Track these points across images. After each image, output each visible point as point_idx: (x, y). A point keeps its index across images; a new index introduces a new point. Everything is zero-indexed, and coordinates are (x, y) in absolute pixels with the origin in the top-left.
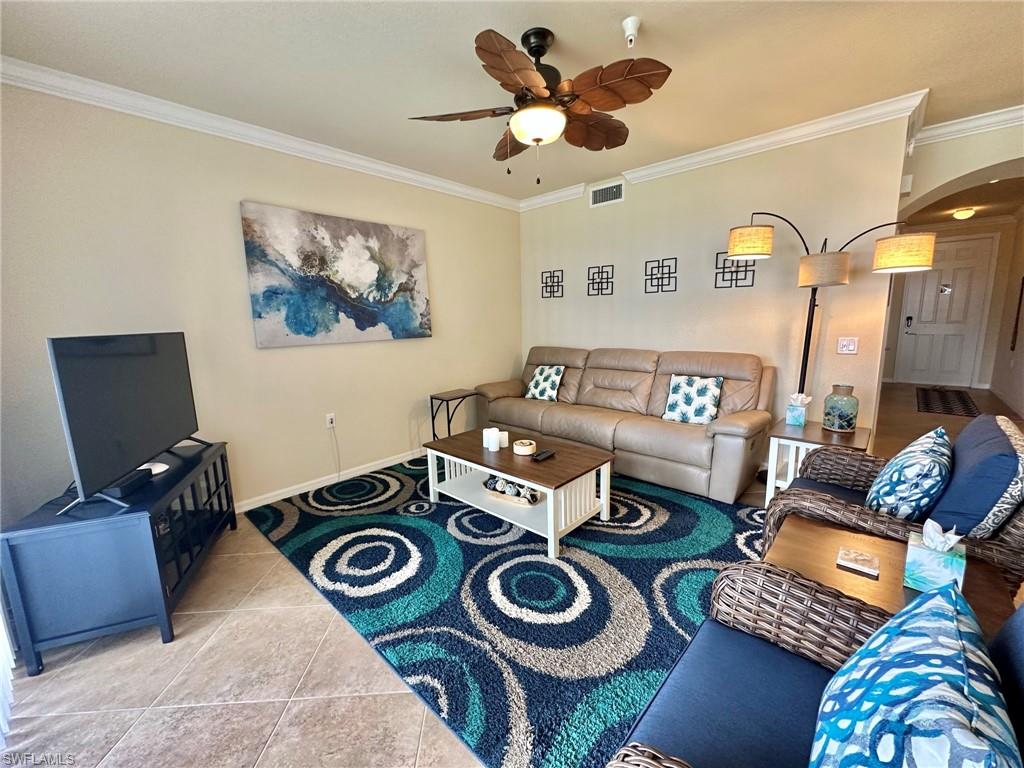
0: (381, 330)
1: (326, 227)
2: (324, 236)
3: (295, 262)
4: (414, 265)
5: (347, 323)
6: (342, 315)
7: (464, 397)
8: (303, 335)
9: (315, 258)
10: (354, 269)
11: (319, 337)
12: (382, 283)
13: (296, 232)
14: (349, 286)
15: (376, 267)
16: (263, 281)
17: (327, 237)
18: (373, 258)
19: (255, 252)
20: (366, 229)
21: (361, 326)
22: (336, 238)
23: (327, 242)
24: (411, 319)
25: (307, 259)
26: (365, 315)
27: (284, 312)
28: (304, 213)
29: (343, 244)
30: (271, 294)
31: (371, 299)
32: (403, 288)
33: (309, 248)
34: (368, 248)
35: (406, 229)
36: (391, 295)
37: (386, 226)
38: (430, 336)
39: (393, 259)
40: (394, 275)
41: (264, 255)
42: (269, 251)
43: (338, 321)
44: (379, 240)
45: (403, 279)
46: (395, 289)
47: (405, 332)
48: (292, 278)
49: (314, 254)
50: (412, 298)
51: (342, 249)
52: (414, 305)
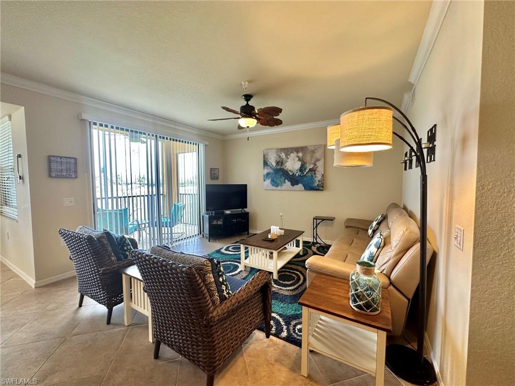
0: (300, 186)
1: (284, 153)
2: (283, 155)
3: (274, 164)
4: (318, 160)
5: (288, 183)
6: (286, 181)
7: (323, 220)
8: (274, 187)
9: (280, 162)
10: (293, 165)
11: (279, 188)
12: (302, 169)
13: (275, 155)
14: (290, 171)
15: (300, 163)
16: (266, 171)
17: (284, 155)
18: (299, 160)
19: (266, 163)
20: (297, 150)
21: (293, 185)
22: (287, 155)
23: (284, 157)
24: (313, 182)
25: (277, 163)
26: (294, 181)
27: (270, 180)
28: (278, 149)
29: (289, 157)
30: (268, 174)
31: (297, 175)
32: (311, 170)
33: (278, 160)
34: (298, 157)
35: (315, 146)
36: (305, 173)
37: (306, 147)
38: (323, 190)
39: (308, 158)
40: (307, 165)
41: (267, 163)
42: (268, 162)
43: (285, 183)
44: (302, 153)
45: (312, 166)
46: (307, 171)
47: (309, 187)
48: (273, 169)
49: (279, 161)
50: (315, 174)
51: (288, 158)
52: (315, 177)
